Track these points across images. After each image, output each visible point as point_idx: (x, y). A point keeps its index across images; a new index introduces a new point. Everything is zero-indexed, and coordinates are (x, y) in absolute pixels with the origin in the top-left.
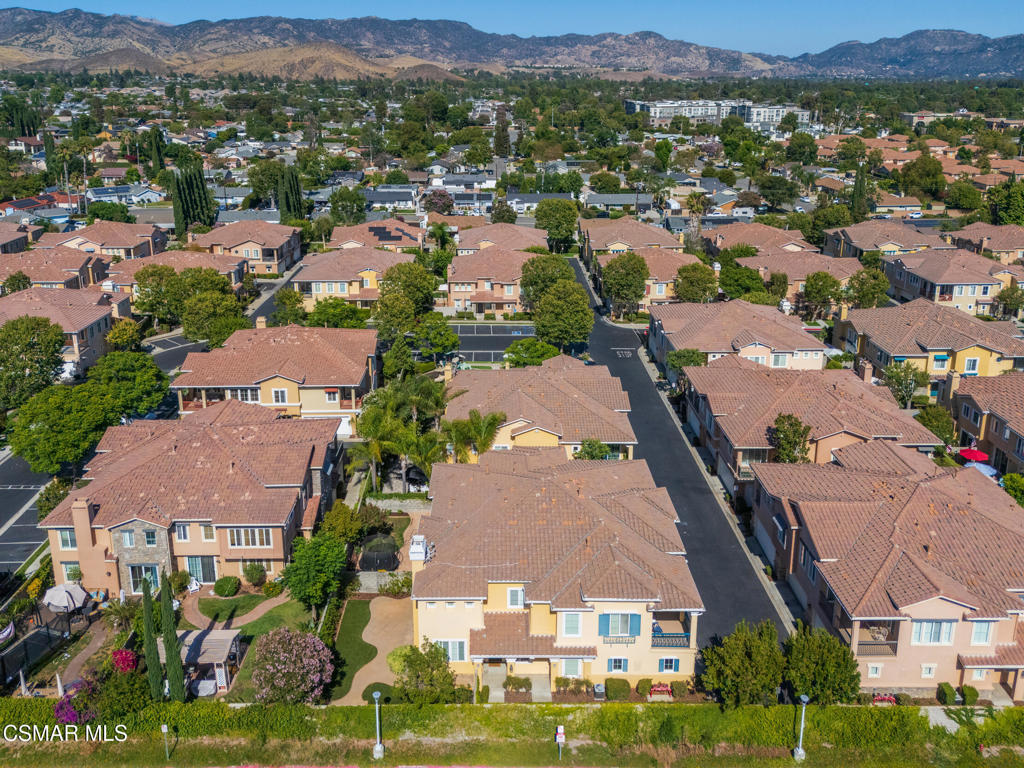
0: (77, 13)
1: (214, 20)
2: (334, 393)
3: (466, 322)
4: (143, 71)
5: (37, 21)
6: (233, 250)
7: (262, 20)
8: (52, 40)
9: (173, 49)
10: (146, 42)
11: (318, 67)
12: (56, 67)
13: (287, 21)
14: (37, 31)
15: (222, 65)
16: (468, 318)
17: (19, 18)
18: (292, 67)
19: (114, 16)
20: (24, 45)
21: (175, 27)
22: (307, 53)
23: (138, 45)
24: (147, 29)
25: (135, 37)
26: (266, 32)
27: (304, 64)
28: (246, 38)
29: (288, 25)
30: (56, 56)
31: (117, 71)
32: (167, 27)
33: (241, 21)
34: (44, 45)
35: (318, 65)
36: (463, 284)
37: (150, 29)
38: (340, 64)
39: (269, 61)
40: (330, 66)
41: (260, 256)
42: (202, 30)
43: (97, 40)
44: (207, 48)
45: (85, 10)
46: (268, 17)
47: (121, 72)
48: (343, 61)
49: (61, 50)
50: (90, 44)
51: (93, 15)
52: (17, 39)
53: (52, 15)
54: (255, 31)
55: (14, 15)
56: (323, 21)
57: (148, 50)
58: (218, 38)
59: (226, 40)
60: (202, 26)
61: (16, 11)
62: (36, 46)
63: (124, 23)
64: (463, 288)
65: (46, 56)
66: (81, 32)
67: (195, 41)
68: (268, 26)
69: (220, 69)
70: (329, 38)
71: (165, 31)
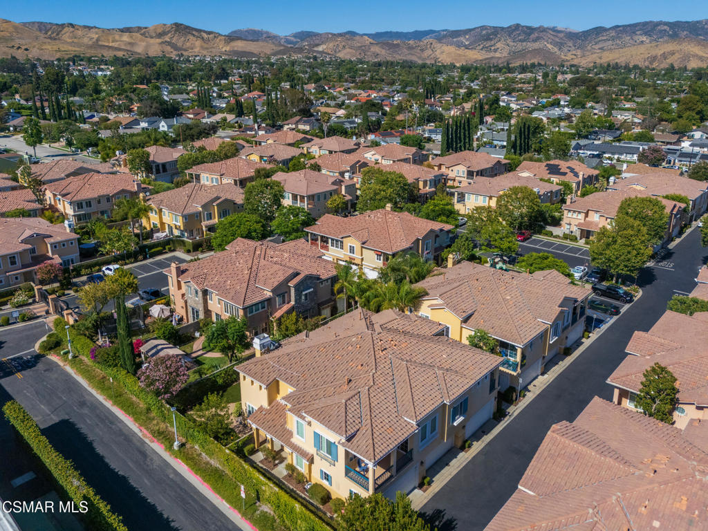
0: (518, 26)
1: (608, 26)
2: (380, 256)
3: (568, 243)
4: (543, 63)
5: (492, 34)
6: (451, 169)
7: (645, 24)
8: (499, 45)
9: (574, 48)
10: (555, 44)
11: (676, 58)
12: (495, 61)
13: (666, 24)
14: (491, 40)
15: (600, 58)
16: (571, 240)
17: (484, 32)
18: (654, 58)
19: (539, 28)
20: (482, 49)
21: (578, 33)
22: (670, 47)
23: (550, 46)
24: (559, 35)
25: (550, 41)
26: (646, 34)
27: (664, 56)
28: (629, 38)
29: (666, 27)
30: (498, 55)
31: (526, 64)
32: (574, 34)
33: (629, 26)
34: (493, 48)
35: (677, 56)
36: (574, 212)
37: (561, 35)
38: (697, 55)
39: (637, 55)
40: (687, 57)
41: (465, 175)
42: (597, 34)
43: (524, 44)
44: (597, 47)
45: (522, 24)
46: (651, 22)
47: (529, 64)
48: (701, 53)
49: (502, 51)
50: (520, 46)
51: (527, 27)
52: (479, 45)
53: (502, 29)
54: (638, 33)
55: (482, 30)
56: (697, 22)
57: (556, 49)
58: (607, 39)
59: (613, 40)
60: (599, 31)
61: (483, 28)
62: (488, 49)
63: (546, 32)
64: (575, 215)
65: (492, 54)
66: (517, 39)
67: (590, 42)
68: (649, 29)
69: (598, 61)
70: (700, 35)
71: (572, 36)
